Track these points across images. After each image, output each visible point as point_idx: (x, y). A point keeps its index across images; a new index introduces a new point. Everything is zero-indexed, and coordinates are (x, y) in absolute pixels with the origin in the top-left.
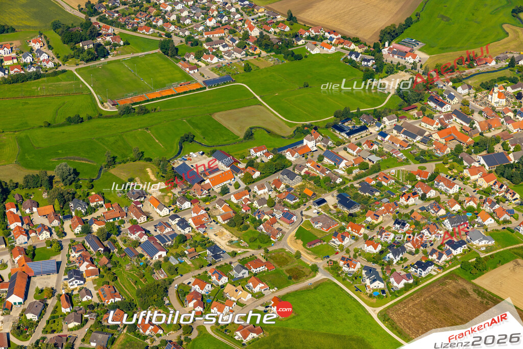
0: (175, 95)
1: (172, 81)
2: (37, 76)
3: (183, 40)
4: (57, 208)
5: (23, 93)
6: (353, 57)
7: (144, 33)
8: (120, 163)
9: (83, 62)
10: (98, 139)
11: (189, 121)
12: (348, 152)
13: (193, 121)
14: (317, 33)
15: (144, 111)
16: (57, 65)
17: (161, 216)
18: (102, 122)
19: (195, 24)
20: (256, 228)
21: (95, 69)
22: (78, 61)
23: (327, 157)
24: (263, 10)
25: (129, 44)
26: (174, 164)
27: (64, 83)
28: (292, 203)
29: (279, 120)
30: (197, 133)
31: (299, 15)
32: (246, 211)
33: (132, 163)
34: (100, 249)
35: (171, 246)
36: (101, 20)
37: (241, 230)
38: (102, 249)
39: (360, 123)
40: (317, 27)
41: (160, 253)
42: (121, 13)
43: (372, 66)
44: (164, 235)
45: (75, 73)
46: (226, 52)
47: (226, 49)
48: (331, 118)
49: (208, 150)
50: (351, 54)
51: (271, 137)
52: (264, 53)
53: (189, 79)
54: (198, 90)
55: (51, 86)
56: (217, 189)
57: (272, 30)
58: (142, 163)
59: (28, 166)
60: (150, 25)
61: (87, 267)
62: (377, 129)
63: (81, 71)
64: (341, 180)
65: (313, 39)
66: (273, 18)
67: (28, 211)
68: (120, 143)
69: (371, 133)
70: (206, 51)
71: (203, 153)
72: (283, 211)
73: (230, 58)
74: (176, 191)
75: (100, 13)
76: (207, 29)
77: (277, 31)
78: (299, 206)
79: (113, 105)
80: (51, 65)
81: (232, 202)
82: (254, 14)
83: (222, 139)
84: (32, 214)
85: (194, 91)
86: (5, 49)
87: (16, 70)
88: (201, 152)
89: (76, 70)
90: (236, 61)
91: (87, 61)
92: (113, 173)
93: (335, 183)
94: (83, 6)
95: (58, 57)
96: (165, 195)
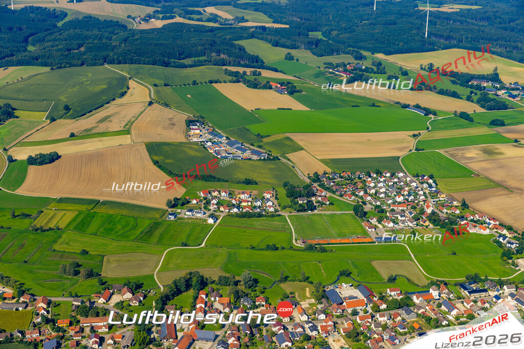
0: (350, 243)
1: (352, 233)
2: (260, 215)
3: (373, 207)
4: (232, 301)
5: (246, 225)
6: (501, 240)
7: (346, 199)
8: (290, 281)
9: (295, 211)
10: (282, 263)
11: (352, 263)
12: (464, 305)
13: (355, 263)
14: (480, 219)
15: (324, 250)
16: (276, 211)
17: (301, 320)
18: (291, 252)
19: (387, 198)
20: (365, 342)
21: (302, 217)
22: (292, 210)
23: (444, 305)
24: (444, 196)
25: (333, 204)
26: (327, 288)
27: (276, 222)
28: (401, 331)
29: (420, 273)
30: (355, 272)
31: (473, 204)
32: (364, 330)
33: (298, 282)
34: (247, 332)
35: (297, 341)
36: (320, 186)
37: (353, 341)
38: (249, 332)
39: (484, 286)
40: (482, 214)
41: (287, 343)
42: (336, 183)
43: (515, 248)
44: (296, 333)
45: (287, 218)
46: (401, 221)
47: (403, 218)
48: (462, 279)
49: (356, 284)
50: (499, 237)
51: (409, 284)
52: (431, 226)
53: (366, 234)
54: (369, 243)
55: (267, 223)
56: (350, 310)
57: (445, 211)
58: (305, 283)
59: (227, 271)
60: (354, 194)
61: (233, 341)
62: (496, 293)
63: (292, 217)
64: (447, 323)
65: (475, 222)
66: (450, 203)
67: (213, 299)
68: (296, 268)
69: (489, 296)
70: (386, 217)
71: (352, 286)
72: (390, 334)
73: (403, 225)
74: (319, 307)
75: (322, 181)
76: (395, 203)
77: (449, 212)
78: (405, 334)
79: (303, 243)
80: (272, 209)
81: (357, 322)
82: (437, 198)
83: (371, 279)
84: (215, 301)
85: (366, 243)
86: (246, 194)
87: (247, 209)
88: (351, 284)
89: (288, 216)
90: (407, 228)
91: (298, 211)
92: (282, 286)
93: (441, 323)
94: (312, 176)
95: (280, 206)
96: (310, 308)
